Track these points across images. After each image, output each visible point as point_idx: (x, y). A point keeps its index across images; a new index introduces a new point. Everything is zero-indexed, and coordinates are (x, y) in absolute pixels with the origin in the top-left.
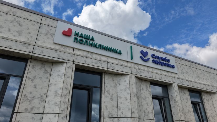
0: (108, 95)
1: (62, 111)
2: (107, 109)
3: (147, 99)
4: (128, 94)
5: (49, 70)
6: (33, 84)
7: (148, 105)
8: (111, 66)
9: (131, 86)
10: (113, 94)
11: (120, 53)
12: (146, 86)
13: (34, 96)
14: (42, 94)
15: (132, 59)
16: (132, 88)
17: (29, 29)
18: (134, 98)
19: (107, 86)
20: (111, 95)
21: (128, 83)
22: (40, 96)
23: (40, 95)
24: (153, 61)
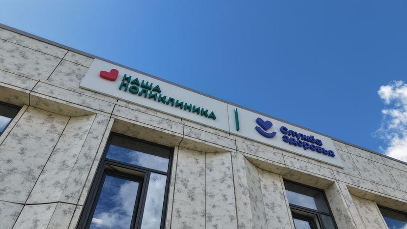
0: (183, 188)
1: (68, 197)
2: (179, 216)
3: (277, 209)
4: (229, 187)
5: (60, 127)
6: (20, 146)
7: (280, 222)
8: (191, 131)
9: (235, 172)
10: (194, 188)
11: (213, 117)
12: (274, 183)
13: (14, 169)
14: (32, 167)
15: (238, 130)
16: (239, 176)
17: (38, 63)
18: (243, 197)
19: (182, 171)
20: (189, 188)
21: (228, 168)
22: (27, 170)
23: (28, 167)
24: (285, 139)
